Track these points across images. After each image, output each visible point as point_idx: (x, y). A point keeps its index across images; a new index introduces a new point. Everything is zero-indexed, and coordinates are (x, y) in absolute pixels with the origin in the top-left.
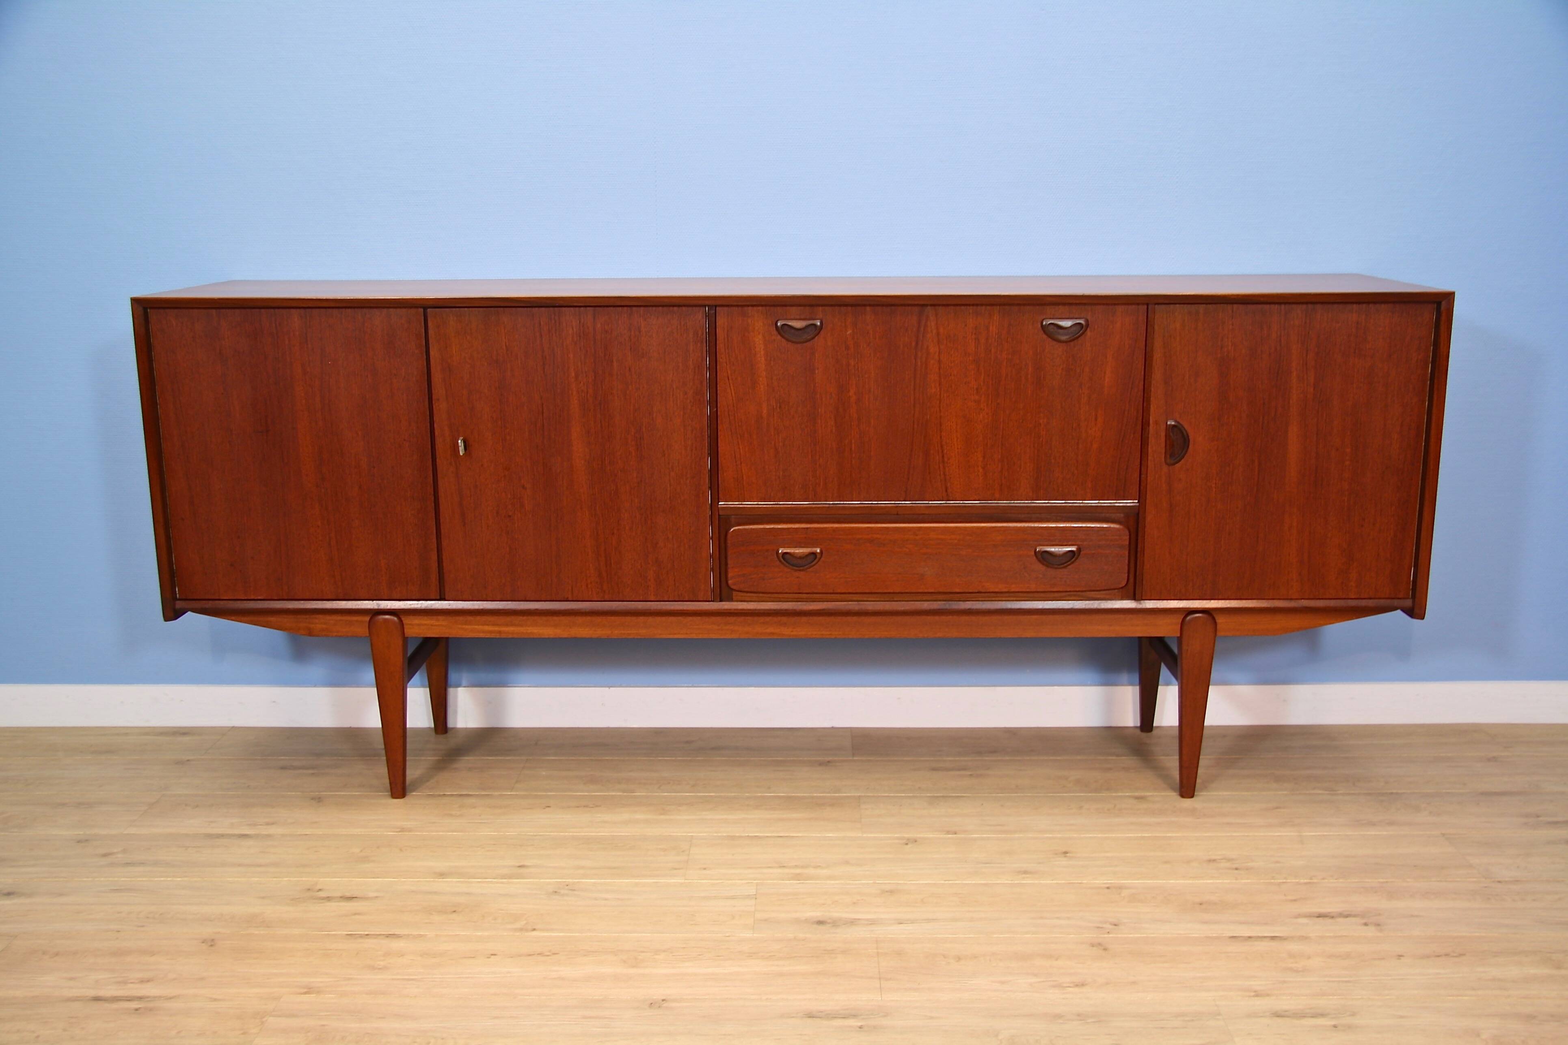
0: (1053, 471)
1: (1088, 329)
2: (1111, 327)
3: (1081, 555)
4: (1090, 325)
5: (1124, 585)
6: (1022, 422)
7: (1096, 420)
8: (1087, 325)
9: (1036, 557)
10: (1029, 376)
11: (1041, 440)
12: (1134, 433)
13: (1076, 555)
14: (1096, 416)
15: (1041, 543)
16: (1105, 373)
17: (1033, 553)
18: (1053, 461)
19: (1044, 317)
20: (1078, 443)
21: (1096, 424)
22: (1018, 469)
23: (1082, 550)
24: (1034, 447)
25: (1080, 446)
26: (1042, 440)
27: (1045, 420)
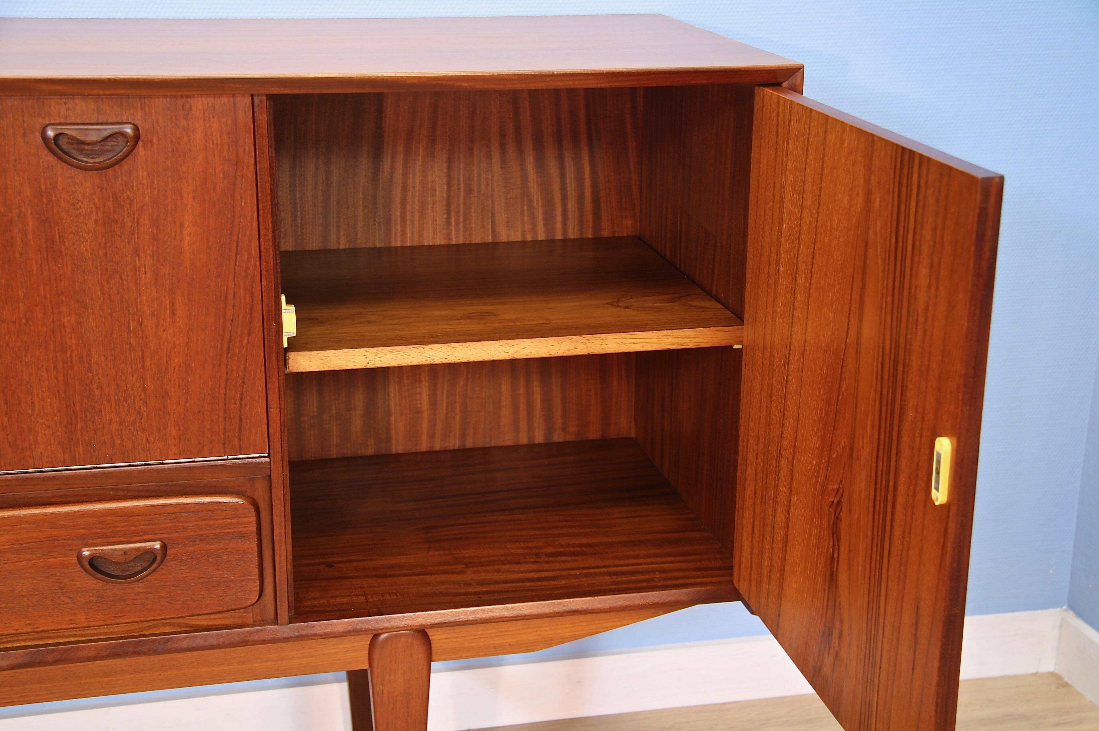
0: (101, 411)
1: (140, 143)
2: (185, 139)
3: (168, 557)
4: (142, 137)
5: (254, 602)
6: (26, 324)
7: (173, 313)
8: (137, 137)
9: (82, 566)
10: (30, 237)
11: (69, 354)
12: (249, 335)
13: (159, 558)
14: (173, 305)
15: (90, 541)
16: (182, 226)
17: (74, 560)
18: (97, 393)
19: (47, 122)
20: (143, 357)
21: (173, 322)
22: (30, 412)
23: (168, 547)
24: (55, 367)
25: (148, 362)
26: (71, 356)
27: (73, 318)
